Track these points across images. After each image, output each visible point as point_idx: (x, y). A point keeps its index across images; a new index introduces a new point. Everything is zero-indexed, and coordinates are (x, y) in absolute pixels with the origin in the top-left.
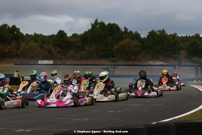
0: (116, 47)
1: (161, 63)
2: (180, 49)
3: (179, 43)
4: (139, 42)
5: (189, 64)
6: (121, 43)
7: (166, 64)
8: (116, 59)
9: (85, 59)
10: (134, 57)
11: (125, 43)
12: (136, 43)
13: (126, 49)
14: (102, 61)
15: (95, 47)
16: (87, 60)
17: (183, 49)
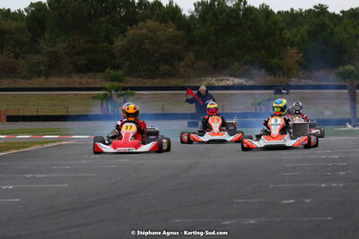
0: (119, 43)
1: (237, 81)
2: (285, 45)
3: (282, 30)
4: (179, 28)
5: (310, 82)
6: (132, 31)
7: (251, 83)
8: (120, 73)
9: (39, 74)
10: (168, 67)
11: (145, 31)
12: (171, 30)
13: (147, 46)
14: (85, 80)
15: (66, 44)
16: (47, 76)
17: (292, 44)
